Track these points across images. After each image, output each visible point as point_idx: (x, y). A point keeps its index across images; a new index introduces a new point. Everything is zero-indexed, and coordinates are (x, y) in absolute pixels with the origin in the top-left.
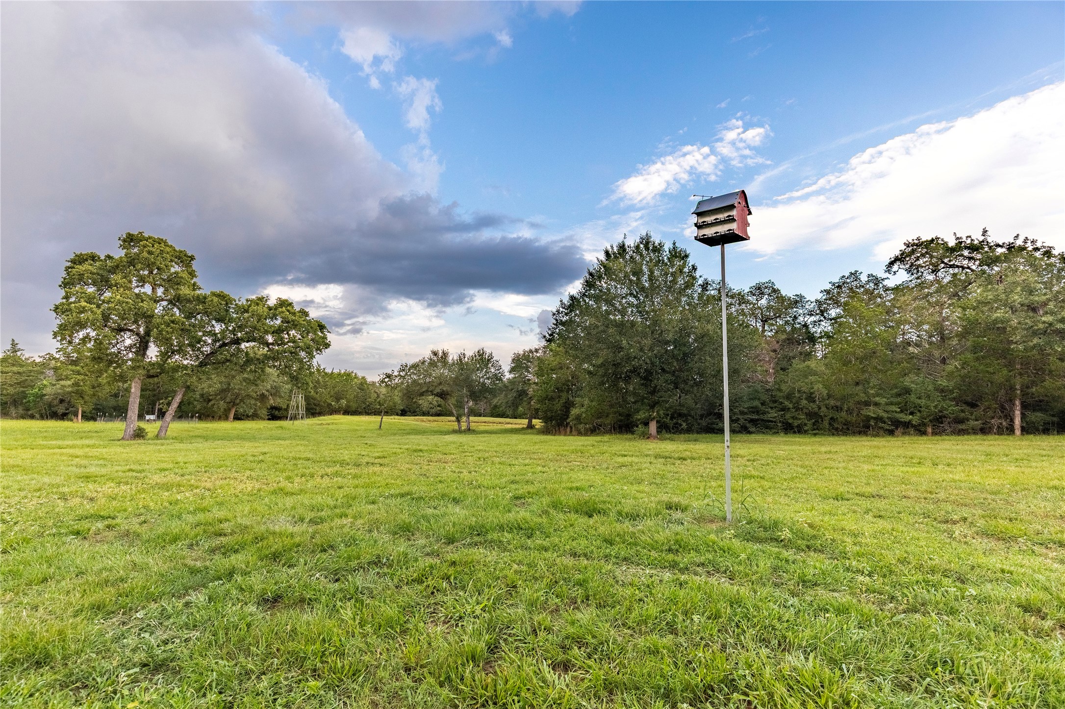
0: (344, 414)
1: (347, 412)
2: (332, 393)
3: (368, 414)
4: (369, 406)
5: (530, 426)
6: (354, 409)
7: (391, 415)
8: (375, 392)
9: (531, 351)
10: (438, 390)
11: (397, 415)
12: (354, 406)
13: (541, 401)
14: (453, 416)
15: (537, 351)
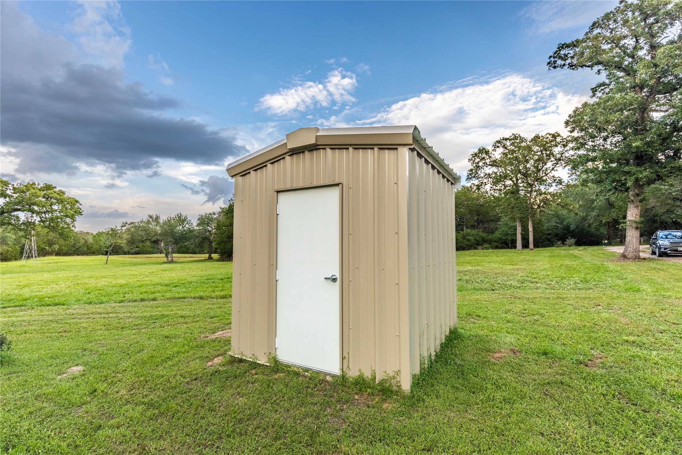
0: (56, 255)
1: (58, 254)
2: (45, 240)
3: (78, 255)
4: (78, 249)
5: (210, 258)
6: (65, 252)
7: (98, 255)
8: (83, 239)
9: (210, 214)
10: (154, 239)
11: (102, 254)
12: (65, 249)
13: (219, 243)
14: (163, 253)
15: (214, 214)
